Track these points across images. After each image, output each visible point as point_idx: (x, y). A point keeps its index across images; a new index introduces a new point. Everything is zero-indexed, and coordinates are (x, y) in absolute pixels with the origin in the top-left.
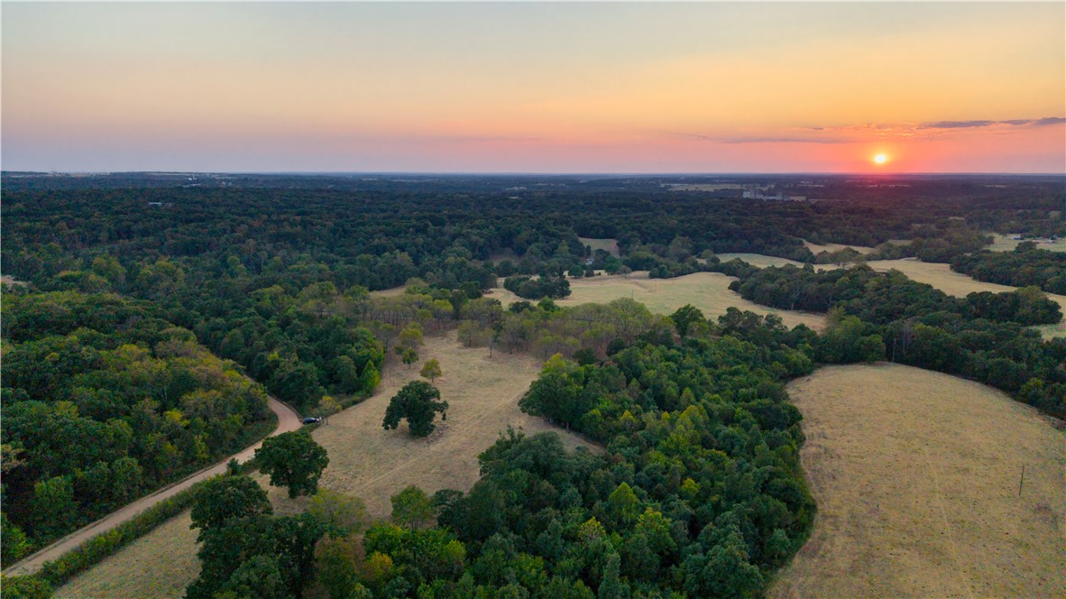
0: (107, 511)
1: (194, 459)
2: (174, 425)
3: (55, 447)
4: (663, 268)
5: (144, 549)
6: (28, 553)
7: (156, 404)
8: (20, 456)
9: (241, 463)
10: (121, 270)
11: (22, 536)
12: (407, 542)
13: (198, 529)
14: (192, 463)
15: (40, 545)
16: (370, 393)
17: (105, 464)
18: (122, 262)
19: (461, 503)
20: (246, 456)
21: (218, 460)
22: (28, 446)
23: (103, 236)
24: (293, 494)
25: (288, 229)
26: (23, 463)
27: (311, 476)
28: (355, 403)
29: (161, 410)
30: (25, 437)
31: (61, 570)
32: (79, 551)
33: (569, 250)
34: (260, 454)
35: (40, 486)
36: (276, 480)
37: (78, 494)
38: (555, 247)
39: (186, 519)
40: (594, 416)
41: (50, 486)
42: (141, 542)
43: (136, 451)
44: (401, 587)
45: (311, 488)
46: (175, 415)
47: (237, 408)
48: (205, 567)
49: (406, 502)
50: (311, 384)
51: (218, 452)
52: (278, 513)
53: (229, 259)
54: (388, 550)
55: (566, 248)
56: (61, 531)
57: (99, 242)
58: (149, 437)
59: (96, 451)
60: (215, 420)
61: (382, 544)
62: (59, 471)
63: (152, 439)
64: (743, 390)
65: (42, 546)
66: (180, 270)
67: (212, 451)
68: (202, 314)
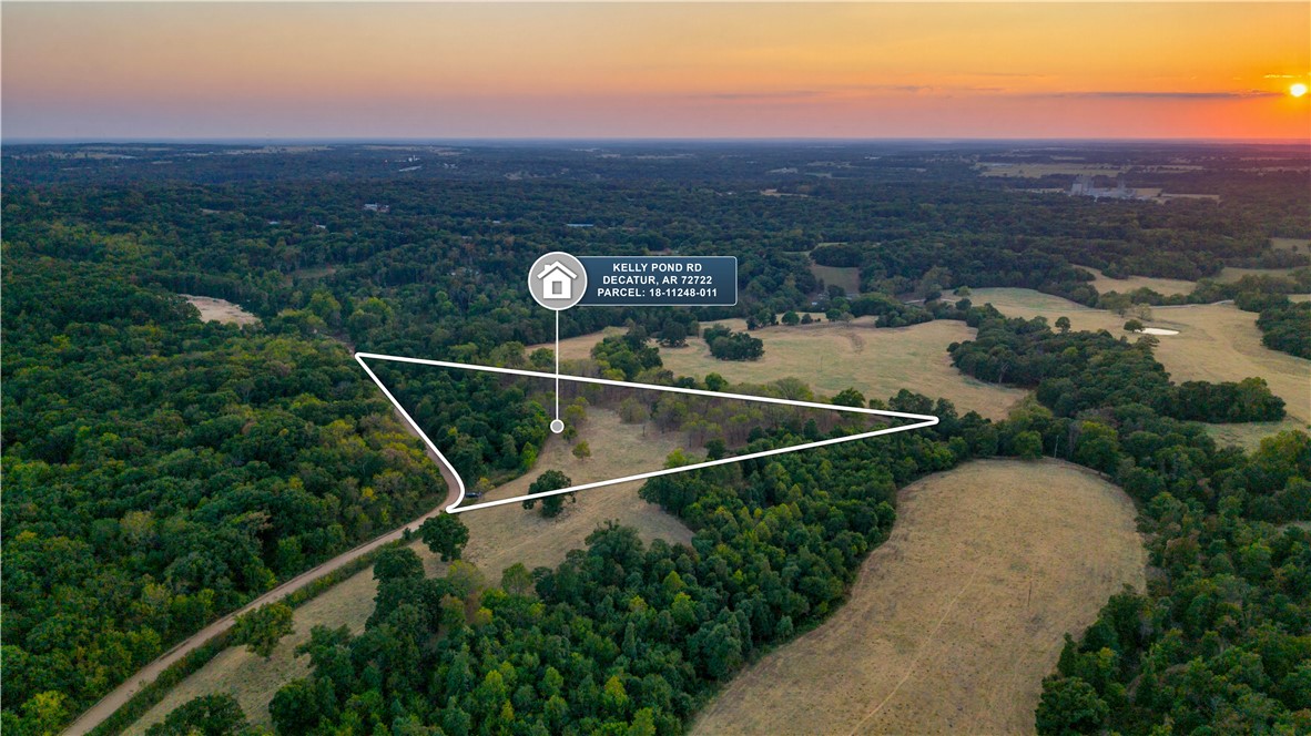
0: (323, 561)
1: (381, 525)
2: (368, 499)
3: (290, 515)
4: (893, 316)
5: (345, 590)
6: (275, 586)
7: (356, 481)
8: (269, 521)
9: (413, 531)
10: (335, 305)
11: (272, 575)
12: (505, 603)
13: (378, 580)
14: (379, 528)
15: (282, 581)
16: (525, 471)
17: (321, 529)
18: (336, 294)
19: (550, 579)
20: (414, 527)
21: (399, 527)
22: (273, 514)
23: (320, 257)
24: (444, 559)
25: (498, 256)
26: (271, 525)
27: (458, 546)
28: (510, 480)
29: (360, 485)
30: (271, 507)
31: (296, 599)
32: (306, 588)
33: (797, 286)
34: (424, 528)
35: (282, 542)
36: (433, 548)
37: (304, 550)
38: (781, 282)
39: (370, 572)
40: (695, 508)
41: (288, 543)
42: (341, 585)
43: (342, 518)
44: (490, 630)
45: (456, 555)
46: (368, 492)
47: (415, 486)
48: (378, 607)
49: (513, 573)
50: (476, 462)
51: (398, 520)
52: (430, 575)
53: (437, 294)
54: (491, 607)
55: (793, 283)
56: (295, 573)
57: (317, 263)
58: (350, 507)
59: (315, 519)
60: (397, 495)
61: (490, 603)
62: (292, 532)
63: (353, 510)
64: (854, 487)
65: (284, 582)
66: (389, 308)
67: (394, 519)
68: (403, 373)
